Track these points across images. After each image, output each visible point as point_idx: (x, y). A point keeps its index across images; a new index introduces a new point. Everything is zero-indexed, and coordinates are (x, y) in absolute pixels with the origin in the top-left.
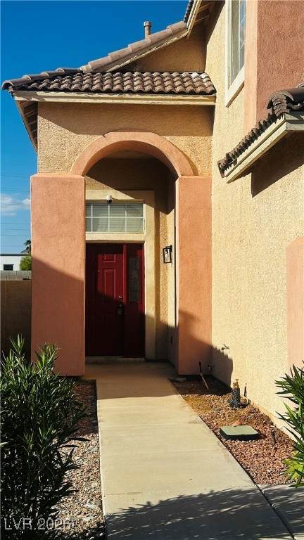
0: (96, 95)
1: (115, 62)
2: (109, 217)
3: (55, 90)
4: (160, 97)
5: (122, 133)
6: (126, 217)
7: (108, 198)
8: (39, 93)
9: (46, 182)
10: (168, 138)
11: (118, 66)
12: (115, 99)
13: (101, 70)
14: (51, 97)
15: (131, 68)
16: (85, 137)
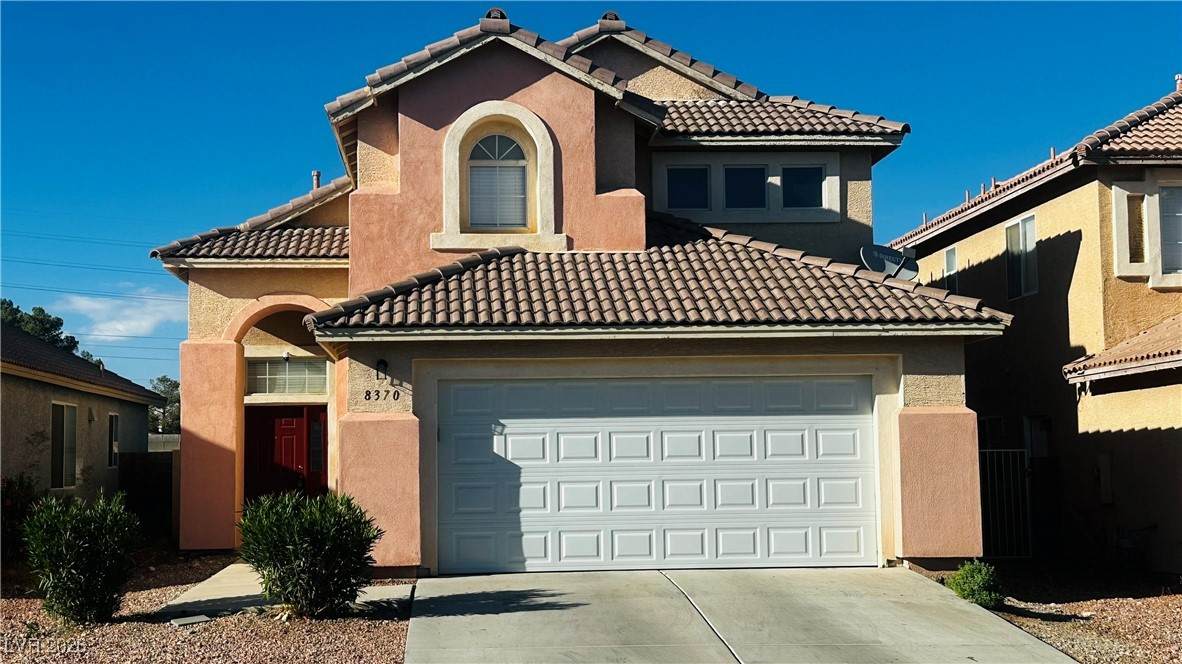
0: (247, 260)
1: (274, 220)
2: (286, 375)
3: (204, 256)
4: (313, 261)
5: (276, 297)
6: (307, 375)
7: (285, 355)
8: (188, 260)
9: (197, 348)
10: (325, 300)
11: (278, 224)
12: (267, 264)
13: (260, 228)
14: (201, 263)
15: (292, 225)
16: (238, 301)
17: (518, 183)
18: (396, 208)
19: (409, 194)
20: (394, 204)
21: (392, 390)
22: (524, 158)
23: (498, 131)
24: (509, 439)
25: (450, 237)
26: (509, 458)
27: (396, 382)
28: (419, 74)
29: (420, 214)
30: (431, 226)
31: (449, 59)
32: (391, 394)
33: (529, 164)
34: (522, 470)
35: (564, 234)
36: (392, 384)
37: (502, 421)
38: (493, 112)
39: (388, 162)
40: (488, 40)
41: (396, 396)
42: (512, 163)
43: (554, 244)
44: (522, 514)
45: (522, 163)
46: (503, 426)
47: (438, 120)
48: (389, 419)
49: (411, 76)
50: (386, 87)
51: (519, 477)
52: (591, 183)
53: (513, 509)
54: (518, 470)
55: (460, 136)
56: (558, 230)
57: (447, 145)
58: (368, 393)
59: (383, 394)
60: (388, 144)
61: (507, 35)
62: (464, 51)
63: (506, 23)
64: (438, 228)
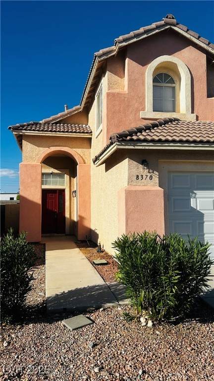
0: (46, 132)
1: (53, 120)
2: (51, 179)
3: (29, 130)
4: (71, 134)
6: (58, 179)
7: (51, 172)
8: (23, 131)
9: (26, 166)
10: (74, 149)
11: (54, 122)
12: (53, 134)
13: (48, 123)
14: (28, 133)
15: (59, 122)
16: (41, 149)
17: (171, 93)
18: (126, 99)
19: (131, 94)
20: (125, 98)
21: (149, 175)
22: (174, 83)
23: (164, 72)
24: (198, 200)
25: (149, 113)
26: (198, 209)
27: (151, 171)
28: (138, 39)
29: (136, 102)
30: (141, 108)
31: (151, 34)
32: (148, 177)
33: (176, 85)
34: (205, 215)
35: (195, 114)
36: (149, 172)
37: (195, 192)
38: (166, 60)
39: (119, 81)
40: (167, 27)
41: (151, 178)
42: (170, 85)
43: (191, 118)
44: (205, 236)
45: (174, 85)
46: (195, 194)
47: (144, 62)
48: (149, 189)
49: (135, 40)
50: (124, 44)
51: (203, 219)
52: (205, 94)
53: (201, 233)
54: (202, 215)
55: (153, 70)
56: (193, 112)
57: (147, 73)
58: (138, 176)
59: (144, 177)
60: (120, 73)
61: (175, 26)
62: (157, 31)
63: (174, 21)
64: (143, 109)
